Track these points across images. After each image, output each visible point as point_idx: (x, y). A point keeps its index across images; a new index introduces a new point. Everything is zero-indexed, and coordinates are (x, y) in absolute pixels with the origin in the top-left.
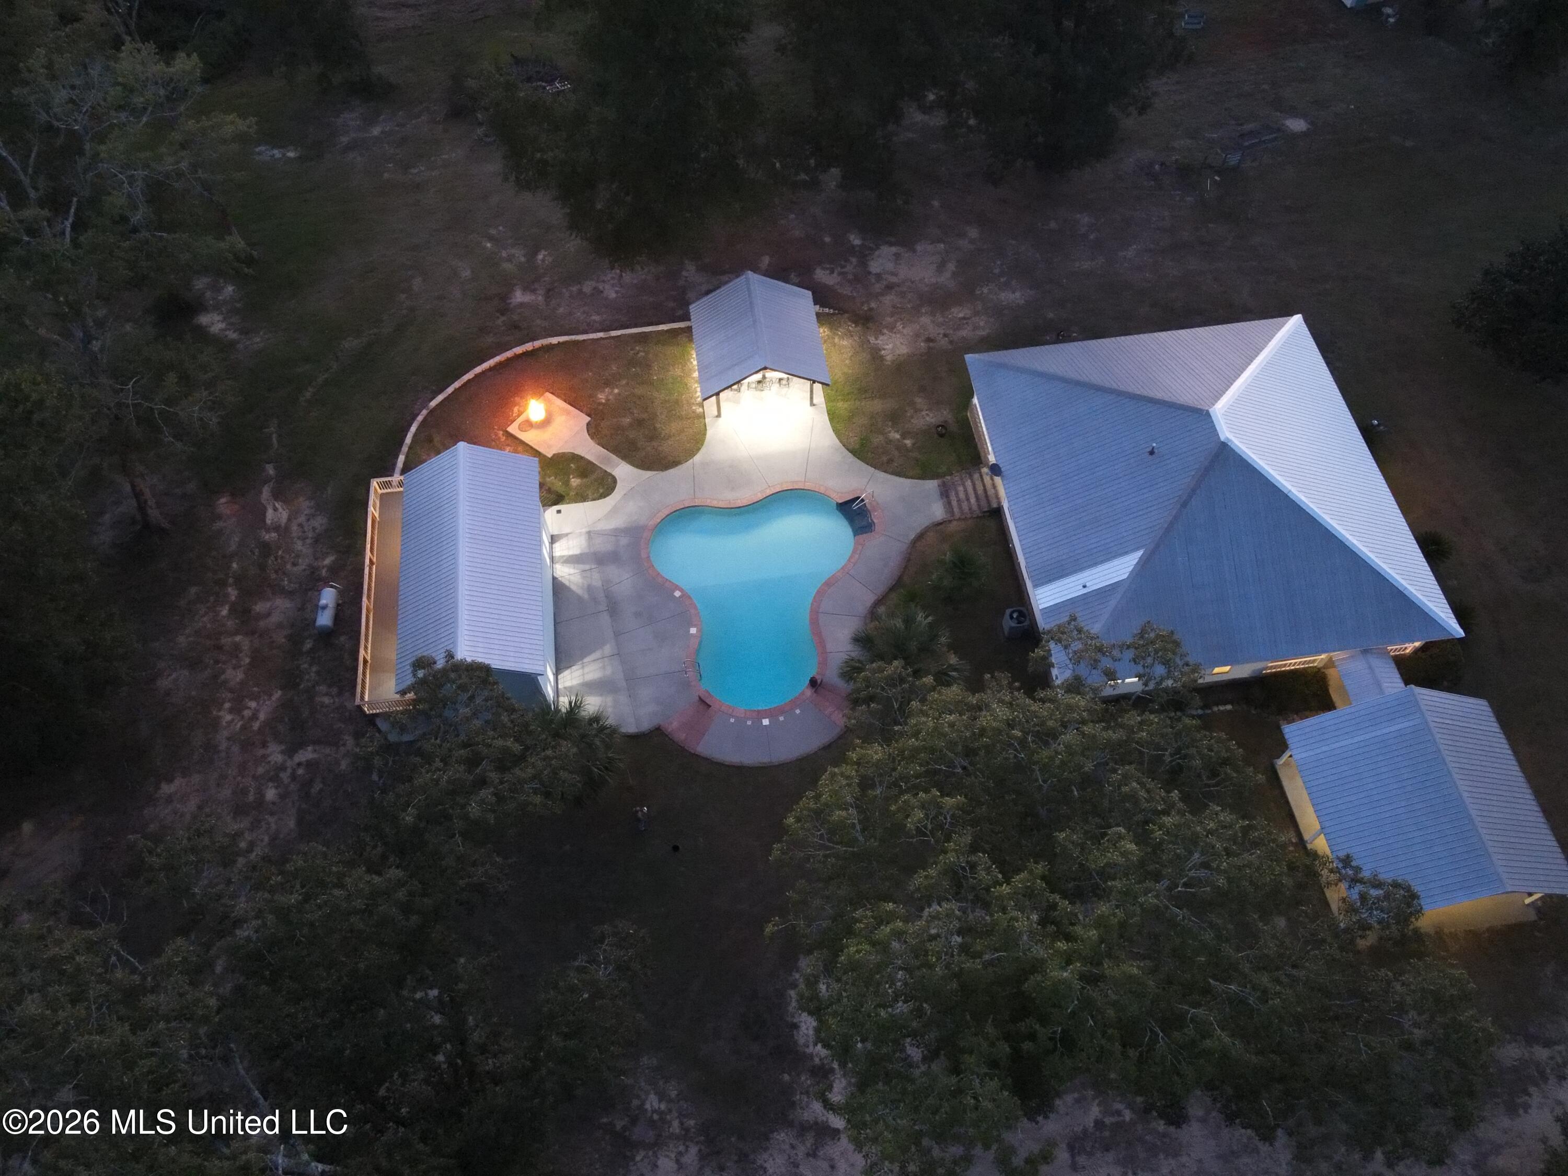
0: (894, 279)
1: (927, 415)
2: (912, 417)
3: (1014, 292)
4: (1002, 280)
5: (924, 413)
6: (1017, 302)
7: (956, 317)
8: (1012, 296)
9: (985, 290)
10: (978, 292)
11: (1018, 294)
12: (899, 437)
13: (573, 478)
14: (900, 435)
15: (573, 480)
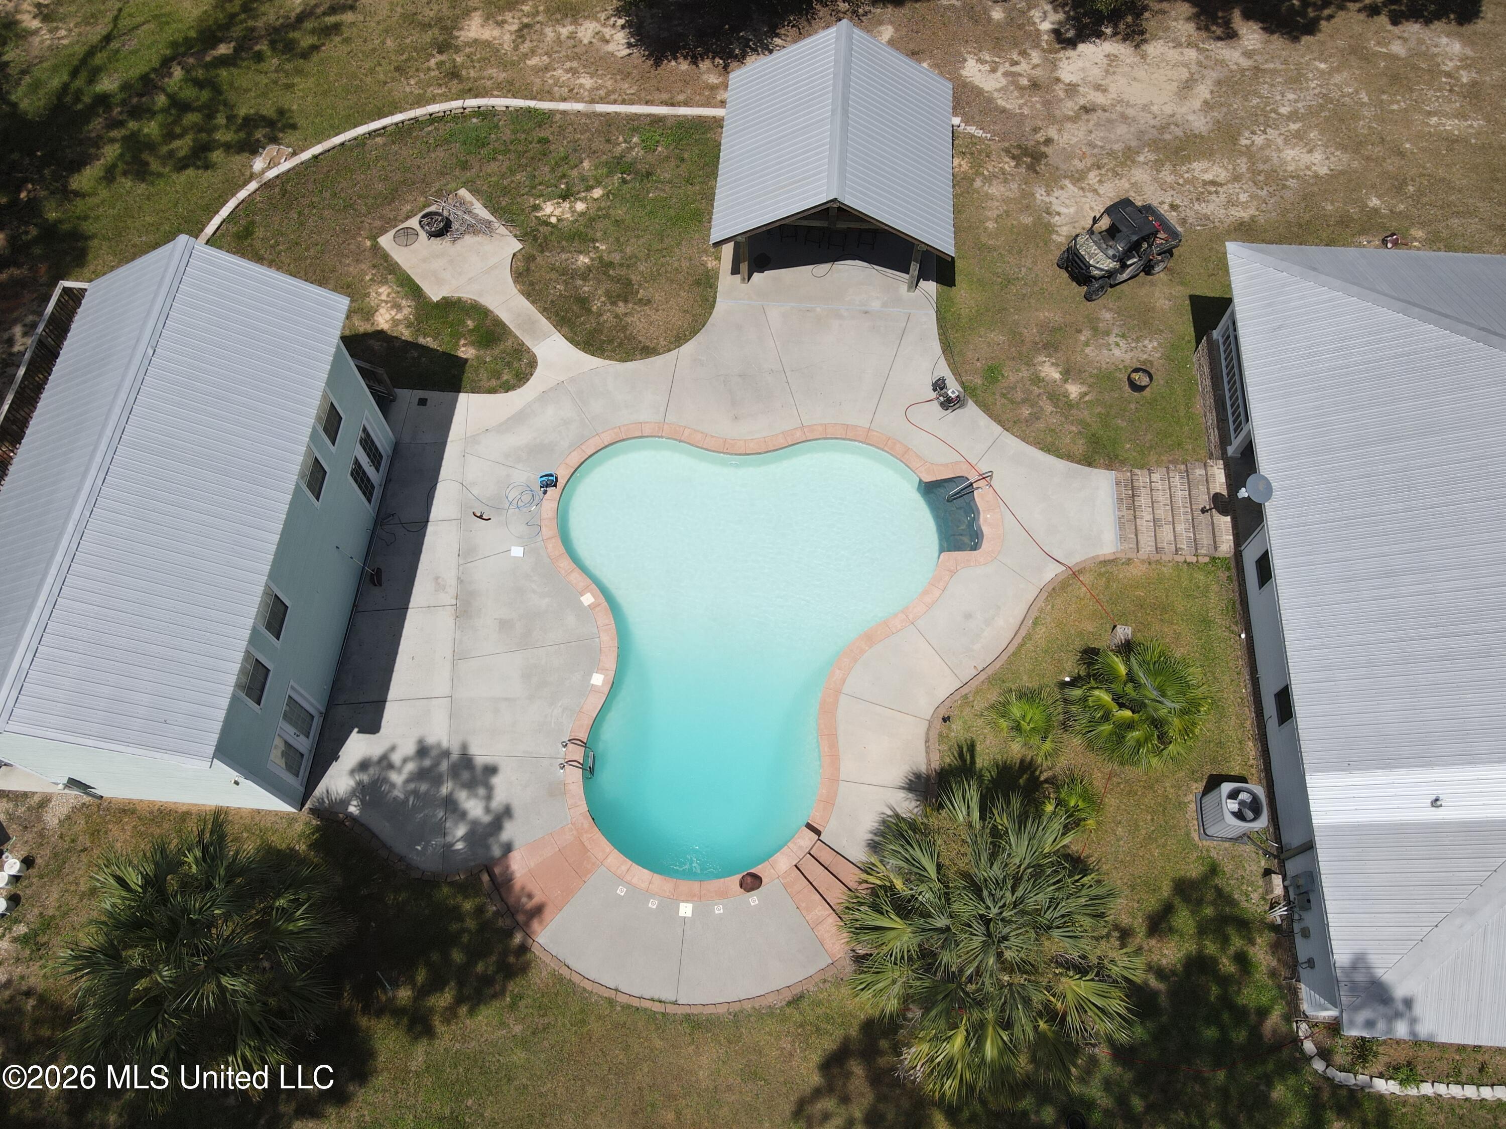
0: (1099, 99)
1: (1117, 345)
2: (1087, 344)
3: (1310, 151)
4: (1294, 127)
5: (1112, 339)
6: (1314, 168)
7: (1198, 179)
8: (1306, 159)
9: (1259, 140)
10: (1244, 142)
11: (1317, 156)
12: (1057, 376)
13: (464, 345)
14: (1061, 373)
15: (463, 349)
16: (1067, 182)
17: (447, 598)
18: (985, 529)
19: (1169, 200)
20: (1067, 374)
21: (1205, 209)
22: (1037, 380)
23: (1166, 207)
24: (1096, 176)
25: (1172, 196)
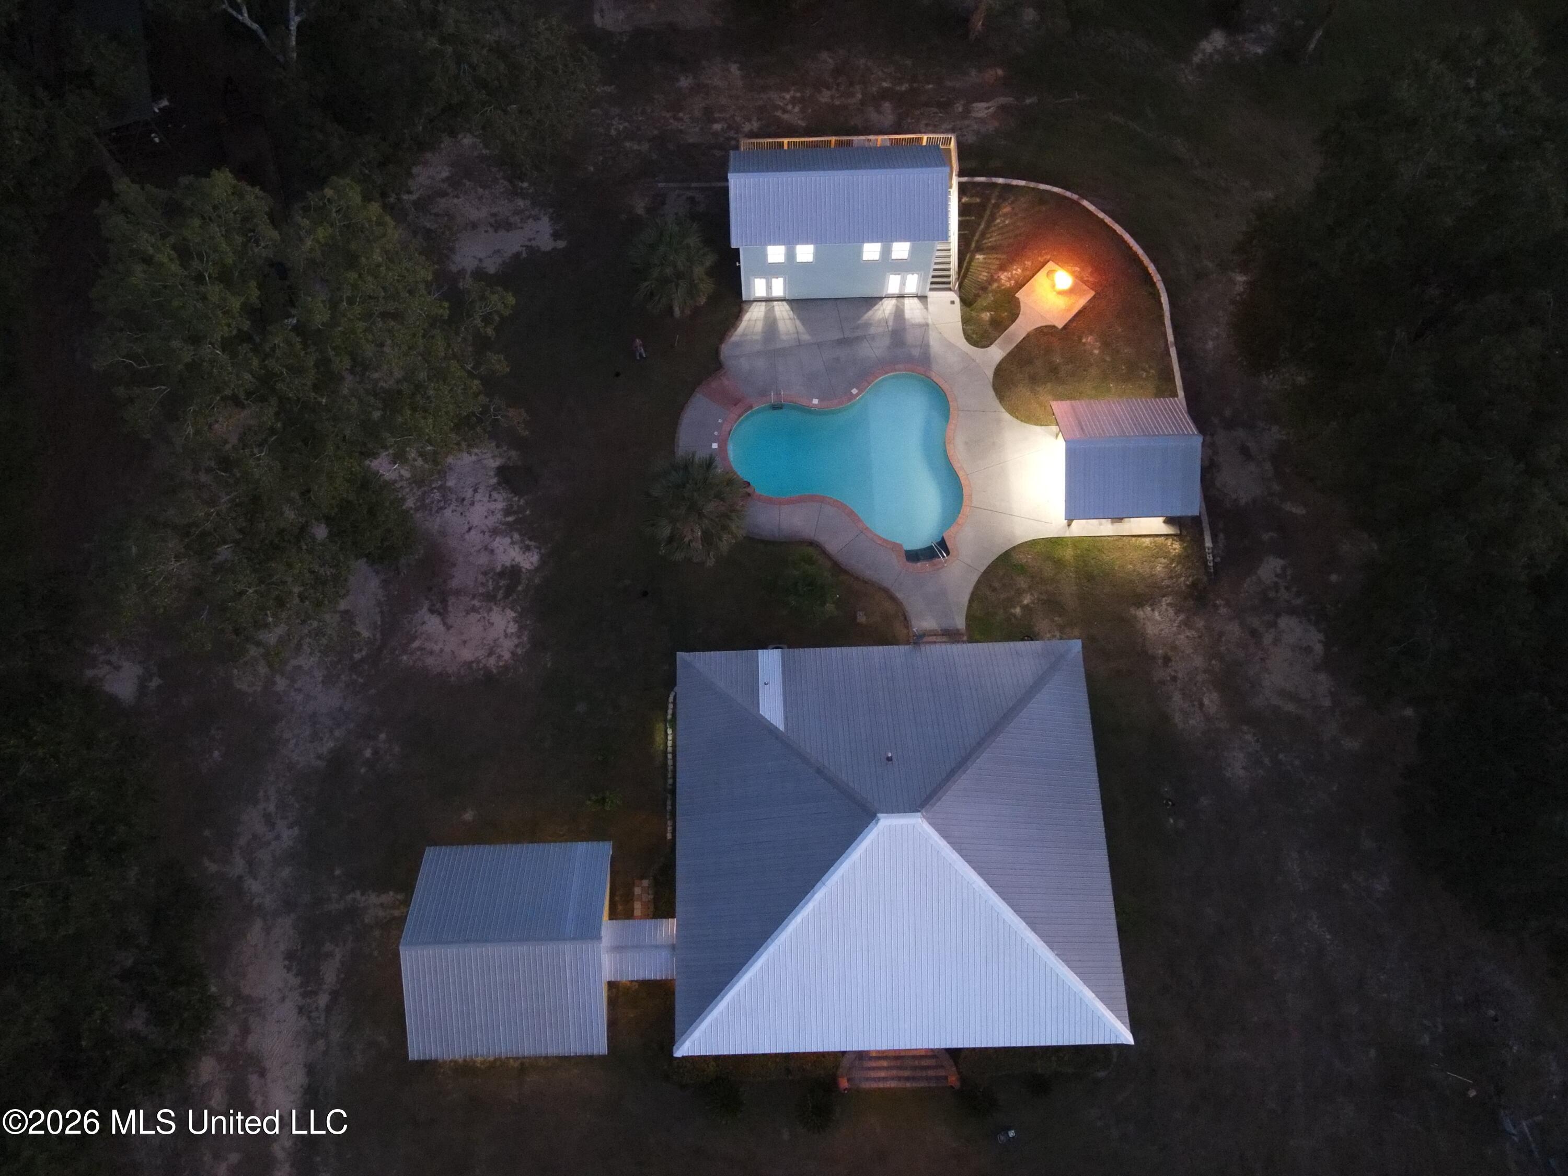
0: (1267, 640)
3: (1244, 768)
4: (1266, 760)
6: (1228, 768)
7: (1202, 695)
8: (1238, 765)
9: (1248, 737)
10: (1244, 728)
11: (1241, 772)
12: (1025, 602)
13: (991, 314)
14: (1028, 605)
15: (988, 314)
16: (1182, 617)
17: (848, 334)
18: (919, 564)
19: (1180, 675)
20: (1025, 608)
21: (1177, 697)
22: (1020, 592)
23: (1173, 673)
24: (1193, 635)
25: (1184, 678)
